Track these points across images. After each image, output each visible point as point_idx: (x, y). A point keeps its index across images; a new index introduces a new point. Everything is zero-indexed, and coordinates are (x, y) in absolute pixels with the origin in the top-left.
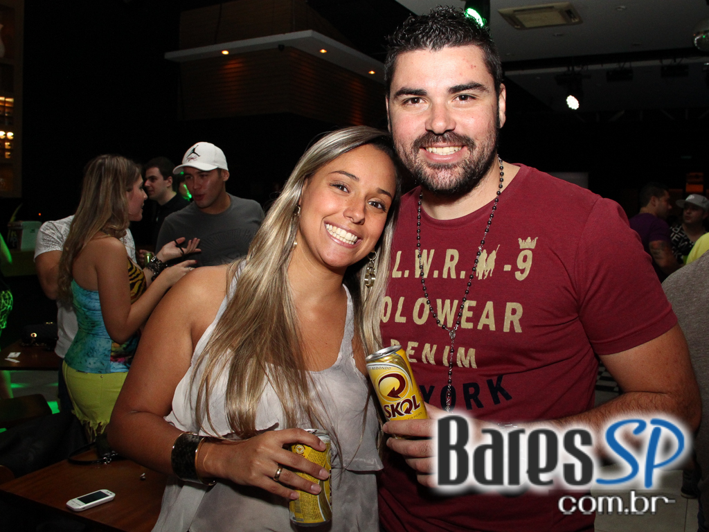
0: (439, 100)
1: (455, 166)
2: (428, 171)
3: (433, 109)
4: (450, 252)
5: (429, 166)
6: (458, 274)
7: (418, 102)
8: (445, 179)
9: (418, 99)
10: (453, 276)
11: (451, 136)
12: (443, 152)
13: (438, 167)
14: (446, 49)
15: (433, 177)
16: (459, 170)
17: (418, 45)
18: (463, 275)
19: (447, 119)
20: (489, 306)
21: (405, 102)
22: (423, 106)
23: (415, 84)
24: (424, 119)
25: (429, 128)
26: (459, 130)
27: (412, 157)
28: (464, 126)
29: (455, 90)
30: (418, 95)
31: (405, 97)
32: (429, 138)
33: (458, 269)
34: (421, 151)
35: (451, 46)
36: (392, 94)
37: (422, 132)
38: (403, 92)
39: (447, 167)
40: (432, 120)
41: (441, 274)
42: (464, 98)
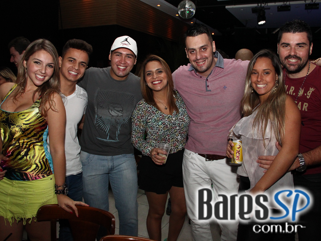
0: (293, 47)
1: (296, 65)
2: (288, 66)
3: (291, 49)
4: (292, 87)
5: (288, 64)
6: (293, 93)
7: (287, 47)
8: (292, 68)
9: (287, 46)
10: (292, 94)
11: (296, 57)
12: (293, 61)
13: (291, 65)
14: (297, 33)
15: (289, 68)
16: (297, 66)
17: (288, 31)
18: (294, 94)
19: (295, 52)
20: (300, 103)
21: (284, 46)
22: (289, 48)
23: (287, 42)
24: (288, 52)
25: (290, 54)
26: (298, 55)
27: (284, 61)
28: (299, 54)
29: (298, 44)
30: (288, 45)
31: (284, 45)
32: (289, 57)
33: (293, 92)
34: (286, 60)
35: (298, 32)
36: (280, 44)
37: (287, 55)
38: (284, 43)
39: (293, 65)
40: (290, 52)
41: (289, 93)
42: (300, 47)
